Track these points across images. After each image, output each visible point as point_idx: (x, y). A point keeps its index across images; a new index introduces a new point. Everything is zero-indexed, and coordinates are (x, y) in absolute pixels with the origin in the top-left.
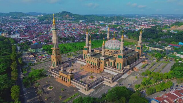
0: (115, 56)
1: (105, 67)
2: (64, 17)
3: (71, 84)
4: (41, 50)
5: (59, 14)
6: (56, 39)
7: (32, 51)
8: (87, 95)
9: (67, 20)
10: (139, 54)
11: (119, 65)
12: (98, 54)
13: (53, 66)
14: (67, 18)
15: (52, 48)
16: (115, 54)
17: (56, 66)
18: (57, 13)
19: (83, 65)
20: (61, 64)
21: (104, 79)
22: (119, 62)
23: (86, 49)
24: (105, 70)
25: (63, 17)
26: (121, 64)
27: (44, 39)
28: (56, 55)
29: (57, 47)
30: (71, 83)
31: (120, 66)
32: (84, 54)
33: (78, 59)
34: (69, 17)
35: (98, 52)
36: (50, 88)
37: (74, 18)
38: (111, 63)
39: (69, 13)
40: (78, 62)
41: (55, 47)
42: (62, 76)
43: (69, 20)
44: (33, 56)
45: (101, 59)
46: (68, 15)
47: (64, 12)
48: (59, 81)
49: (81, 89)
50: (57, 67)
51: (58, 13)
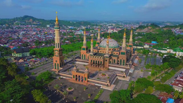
0: (114, 53)
1: (110, 65)
2: (27, 21)
3: (89, 83)
4: (28, 54)
5: (21, 18)
6: (60, 39)
7: (18, 55)
8: (112, 90)
9: (31, 25)
10: (131, 51)
11: (122, 61)
12: (97, 53)
13: (56, 69)
14: (31, 23)
15: (54, 49)
16: (114, 52)
17: (59, 68)
18: (17, 17)
19: (86, 65)
20: (64, 65)
21: (118, 74)
22: (122, 59)
23: (84, 49)
24: (110, 68)
25: (25, 22)
26: (124, 60)
27: (20, 43)
28: (60, 56)
29: (60, 47)
30: (88, 81)
31: (124, 62)
32: (82, 55)
33: (76, 60)
34: (33, 22)
35: (96, 52)
36: (69, 89)
37: (39, 22)
38: (115, 60)
39: (32, 17)
40: (77, 62)
41: (58, 47)
42: (76, 76)
43: (34, 24)
44: (23, 61)
45: (106, 57)
46: (31, 20)
47: (26, 17)
48: (73, 82)
49: (101, 86)
50: (61, 68)
51: (19, 18)
